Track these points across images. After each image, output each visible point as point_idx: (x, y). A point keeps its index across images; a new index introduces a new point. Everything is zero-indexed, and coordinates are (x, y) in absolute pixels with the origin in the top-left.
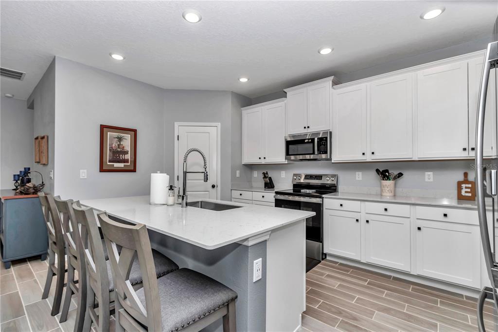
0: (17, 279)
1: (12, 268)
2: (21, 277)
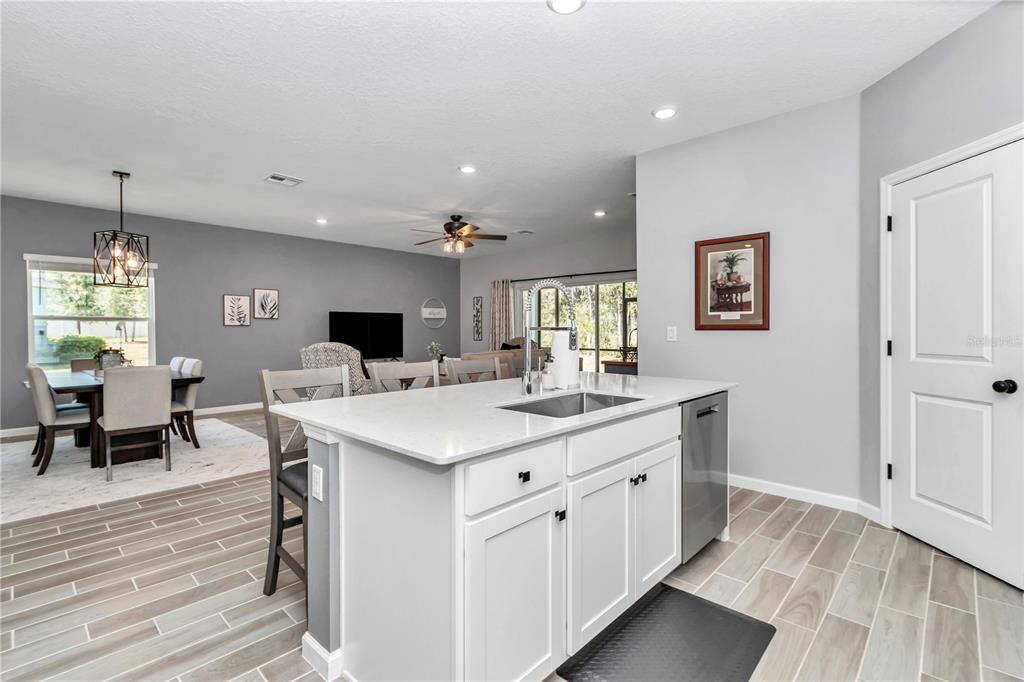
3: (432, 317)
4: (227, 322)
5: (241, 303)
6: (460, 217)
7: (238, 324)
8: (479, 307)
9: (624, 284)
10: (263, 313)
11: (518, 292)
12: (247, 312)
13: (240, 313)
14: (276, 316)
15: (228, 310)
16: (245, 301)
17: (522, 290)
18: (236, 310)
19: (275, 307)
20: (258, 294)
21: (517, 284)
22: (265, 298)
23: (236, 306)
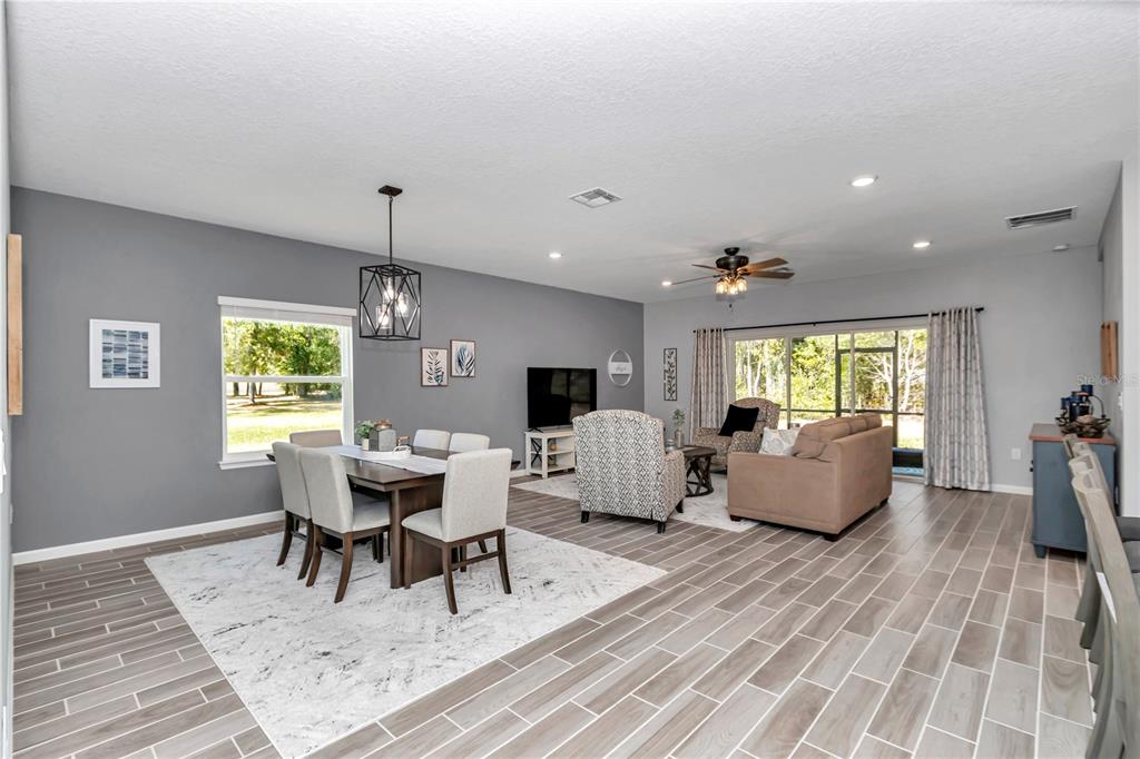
0: (1049, 576)
1: (1047, 560)
2: (1055, 576)
3: (619, 372)
4: (425, 382)
5: (439, 359)
6: (737, 250)
7: (436, 384)
8: (672, 360)
9: (897, 332)
10: (460, 370)
11: (730, 342)
12: (445, 370)
13: (438, 370)
14: (472, 374)
15: (426, 367)
16: (443, 354)
17: (734, 341)
18: (433, 367)
19: (472, 362)
20: (456, 346)
21: (730, 334)
22: (462, 350)
23: (434, 362)
